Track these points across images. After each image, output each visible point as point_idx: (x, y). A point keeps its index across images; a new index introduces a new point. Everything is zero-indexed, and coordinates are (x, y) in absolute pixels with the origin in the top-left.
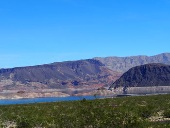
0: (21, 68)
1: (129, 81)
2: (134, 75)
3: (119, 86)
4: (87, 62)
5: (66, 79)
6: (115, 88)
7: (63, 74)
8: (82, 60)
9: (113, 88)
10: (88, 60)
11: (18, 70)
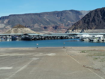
0: (14, 15)
1: (88, 23)
2: (94, 17)
3: (77, 28)
4: (70, 12)
5: (50, 24)
6: (73, 30)
7: (48, 21)
8: (66, 10)
9: (71, 31)
10: (71, 10)
11: (12, 17)
